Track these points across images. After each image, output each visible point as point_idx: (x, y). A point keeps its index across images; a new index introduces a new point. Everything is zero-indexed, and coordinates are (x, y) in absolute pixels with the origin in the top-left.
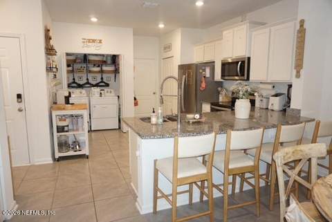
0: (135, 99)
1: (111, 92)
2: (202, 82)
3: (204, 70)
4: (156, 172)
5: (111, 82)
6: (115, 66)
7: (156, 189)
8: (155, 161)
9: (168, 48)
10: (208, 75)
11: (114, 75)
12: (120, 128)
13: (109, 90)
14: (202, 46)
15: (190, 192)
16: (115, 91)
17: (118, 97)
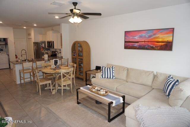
0: (16, 55)
1: (4, 53)
2: (41, 49)
3: (42, 44)
4: (20, 72)
5: (4, 49)
6: (5, 42)
7: (20, 77)
8: (20, 70)
9: (29, 34)
10: (43, 46)
11: (5, 46)
12: (10, 68)
13: (3, 52)
14: (42, 35)
15: (31, 78)
16: (6, 52)
17: (8, 55)
